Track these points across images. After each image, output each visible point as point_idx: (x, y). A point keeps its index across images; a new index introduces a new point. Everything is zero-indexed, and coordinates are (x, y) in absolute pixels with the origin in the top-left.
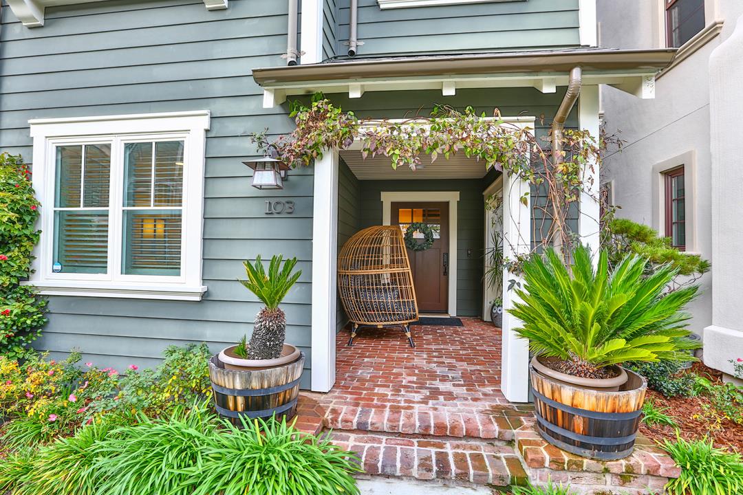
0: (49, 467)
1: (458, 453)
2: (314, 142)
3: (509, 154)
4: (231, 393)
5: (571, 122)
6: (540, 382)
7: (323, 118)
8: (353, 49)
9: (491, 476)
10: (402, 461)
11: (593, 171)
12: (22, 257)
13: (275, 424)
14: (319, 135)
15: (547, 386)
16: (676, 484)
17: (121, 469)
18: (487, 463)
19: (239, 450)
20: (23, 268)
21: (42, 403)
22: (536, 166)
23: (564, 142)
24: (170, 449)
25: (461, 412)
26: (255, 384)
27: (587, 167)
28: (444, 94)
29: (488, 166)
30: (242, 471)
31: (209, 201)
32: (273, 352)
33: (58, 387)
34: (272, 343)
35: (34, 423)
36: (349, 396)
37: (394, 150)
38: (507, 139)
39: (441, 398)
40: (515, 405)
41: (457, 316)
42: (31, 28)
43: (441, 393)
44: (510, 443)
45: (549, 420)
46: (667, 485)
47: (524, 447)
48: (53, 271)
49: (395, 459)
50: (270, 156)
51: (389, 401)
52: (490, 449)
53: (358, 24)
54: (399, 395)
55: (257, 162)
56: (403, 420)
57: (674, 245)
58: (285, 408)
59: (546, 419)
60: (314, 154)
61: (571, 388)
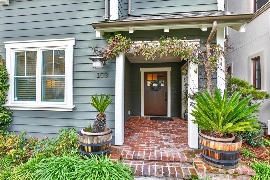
0: (18, 174)
1: (172, 167)
2: (115, 50)
3: (190, 54)
4: (86, 145)
5: (214, 41)
6: (202, 140)
7: (119, 41)
8: (129, 13)
9: (184, 175)
10: (150, 170)
11: (222, 60)
12: (2, 95)
13: (103, 157)
14: (117, 47)
15: (205, 141)
16: (254, 178)
17: (47, 173)
18: (183, 171)
19: (90, 166)
20: (3, 99)
21: (13, 151)
22: (200, 59)
23: (211, 49)
24: (65, 166)
25: (173, 152)
26: (95, 142)
27: (220, 59)
28: (165, 32)
29: (182, 59)
30: (92, 173)
31: (75, 73)
32: (102, 130)
33: (18, 145)
34: (101, 126)
35: (9, 159)
36: (130, 147)
37: (146, 53)
38: (189, 48)
39: (165, 147)
40: (193, 150)
41: (171, 117)
42: (4, 6)
43: (165, 146)
44: (191, 163)
45: (206, 154)
46: (250, 178)
47: (196, 165)
48: (14, 100)
49: (148, 169)
50: (99, 55)
51: (145, 148)
52: (183, 166)
53: (131, 3)
54: (149, 146)
55: (94, 58)
56: (151, 155)
57: (257, 88)
58: (106, 151)
59: (205, 154)
60: (116, 55)
61: (214, 142)
